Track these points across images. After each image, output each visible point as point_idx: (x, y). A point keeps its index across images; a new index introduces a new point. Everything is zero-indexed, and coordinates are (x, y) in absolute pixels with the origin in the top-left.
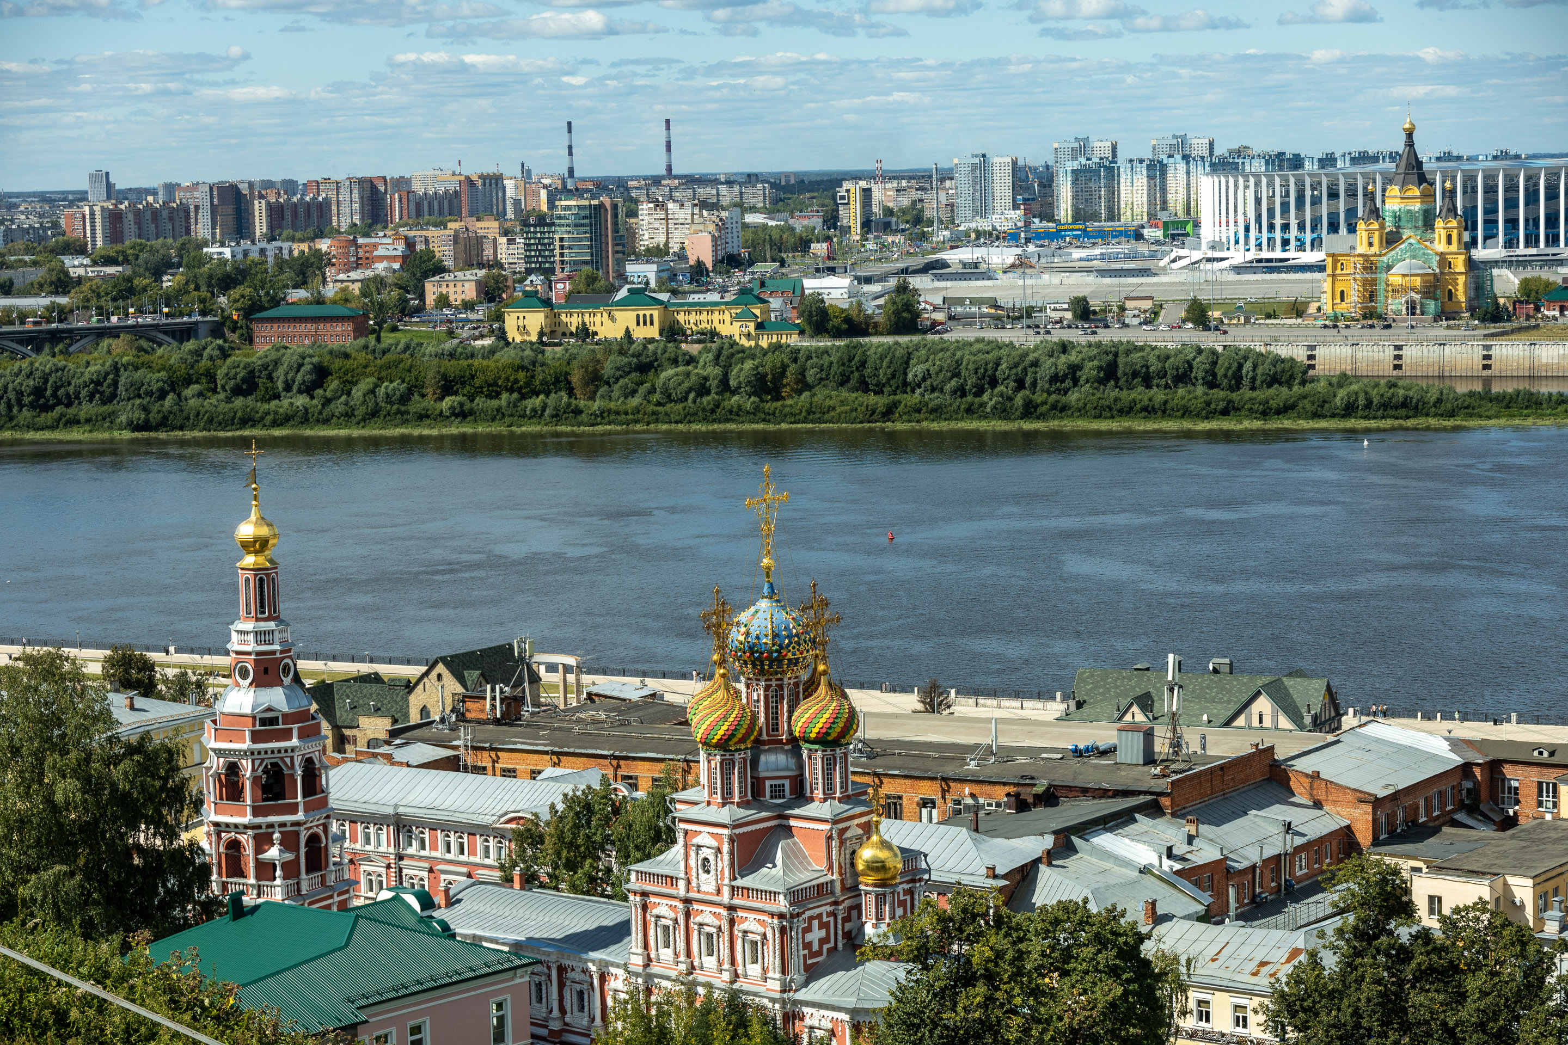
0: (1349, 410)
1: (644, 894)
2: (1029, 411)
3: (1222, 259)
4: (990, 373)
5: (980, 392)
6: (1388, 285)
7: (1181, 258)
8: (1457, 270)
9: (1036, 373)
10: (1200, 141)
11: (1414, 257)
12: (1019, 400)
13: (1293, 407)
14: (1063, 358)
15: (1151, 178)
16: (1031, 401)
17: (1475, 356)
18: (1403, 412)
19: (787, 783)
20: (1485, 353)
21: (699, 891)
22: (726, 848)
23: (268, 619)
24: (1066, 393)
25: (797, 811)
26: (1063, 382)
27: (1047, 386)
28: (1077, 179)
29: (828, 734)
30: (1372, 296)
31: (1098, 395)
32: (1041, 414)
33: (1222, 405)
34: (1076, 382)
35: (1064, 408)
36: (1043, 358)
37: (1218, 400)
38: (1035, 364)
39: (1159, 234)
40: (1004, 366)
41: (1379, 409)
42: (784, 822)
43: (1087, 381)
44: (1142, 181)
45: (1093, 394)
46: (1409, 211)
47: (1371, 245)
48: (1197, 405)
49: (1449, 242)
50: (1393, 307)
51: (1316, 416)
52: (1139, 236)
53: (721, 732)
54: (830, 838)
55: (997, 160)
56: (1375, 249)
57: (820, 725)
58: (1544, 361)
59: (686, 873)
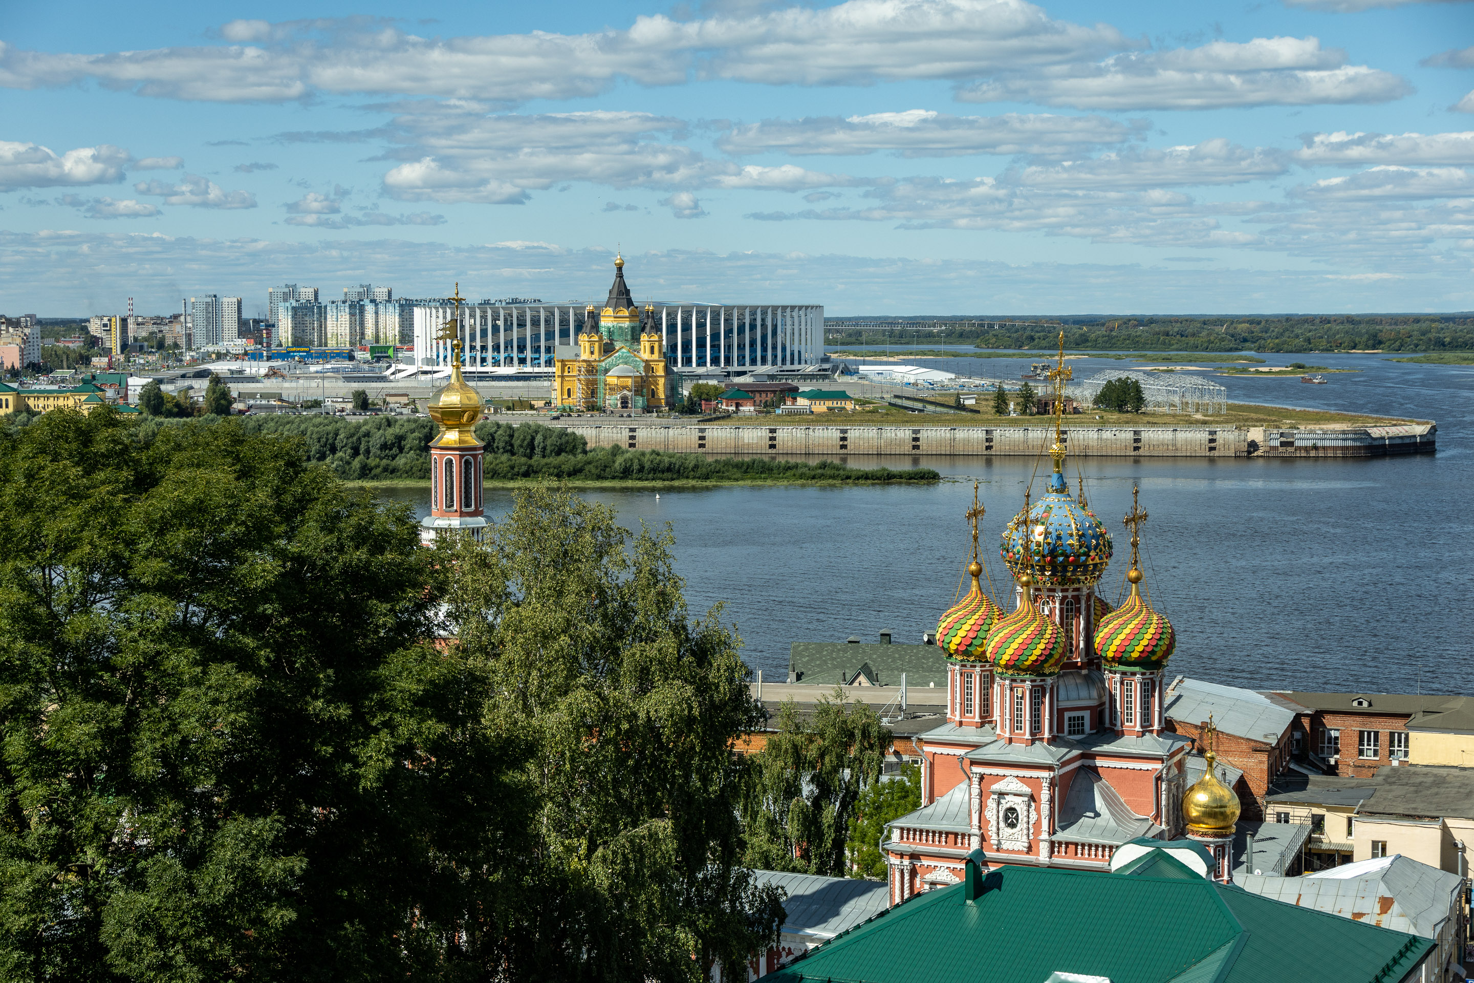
0: (626, 473)
1: (914, 856)
2: (365, 472)
3: (435, 372)
4: (330, 441)
5: (322, 457)
6: (606, 385)
7: (400, 371)
8: (658, 374)
9: (369, 442)
10: (381, 290)
11: (626, 363)
12: (356, 463)
13: (580, 471)
14: (390, 431)
15: (352, 315)
16: (366, 465)
17: (693, 437)
18: (669, 475)
19: (1087, 714)
20: (701, 434)
21: (998, 850)
22: (1045, 795)
23: (476, 514)
24: (393, 459)
25: (1106, 748)
26: (391, 449)
27: (379, 452)
28: (296, 314)
29: (1153, 652)
30: (593, 393)
31: (421, 460)
32: (375, 475)
33: (524, 468)
34: (401, 450)
35: (393, 471)
36: (374, 430)
37: (521, 465)
38: (367, 434)
39: (368, 356)
40: (342, 436)
41: (649, 473)
42: (1088, 762)
43: (411, 449)
44: (345, 318)
45: (418, 460)
46: (621, 328)
47: (592, 353)
48: (504, 468)
49: (652, 352)
50: (611, 402)
51: (599, 477)
52: (351, 358)
53: (1038, 652)
54: (1159, 779)
55: (225, 300)
56: (596, 356)
57: (1145, 642)
58: (746, 441)
59: (980, 828)
